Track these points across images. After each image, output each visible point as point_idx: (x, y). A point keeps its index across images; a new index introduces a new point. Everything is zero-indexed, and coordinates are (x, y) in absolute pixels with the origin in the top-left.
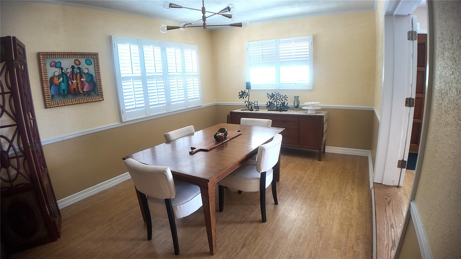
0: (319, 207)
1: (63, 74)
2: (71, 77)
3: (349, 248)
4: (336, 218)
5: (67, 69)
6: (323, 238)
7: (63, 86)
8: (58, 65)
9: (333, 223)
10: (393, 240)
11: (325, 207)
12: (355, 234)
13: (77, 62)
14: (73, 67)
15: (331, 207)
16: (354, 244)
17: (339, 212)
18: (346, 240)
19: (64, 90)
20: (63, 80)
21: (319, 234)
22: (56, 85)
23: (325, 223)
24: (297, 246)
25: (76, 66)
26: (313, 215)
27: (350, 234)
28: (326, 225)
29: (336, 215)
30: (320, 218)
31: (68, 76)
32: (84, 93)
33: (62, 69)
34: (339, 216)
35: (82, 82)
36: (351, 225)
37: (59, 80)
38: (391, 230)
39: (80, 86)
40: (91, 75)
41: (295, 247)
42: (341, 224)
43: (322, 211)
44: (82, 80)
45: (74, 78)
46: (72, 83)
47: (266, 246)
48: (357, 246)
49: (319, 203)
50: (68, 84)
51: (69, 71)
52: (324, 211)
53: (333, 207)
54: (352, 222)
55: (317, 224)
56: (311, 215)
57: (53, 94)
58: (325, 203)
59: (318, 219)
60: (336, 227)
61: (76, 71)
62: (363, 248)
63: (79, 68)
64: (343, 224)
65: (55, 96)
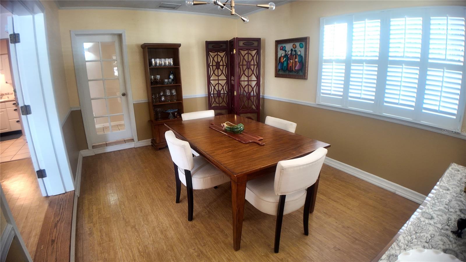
0: (146, 246)
1: (286, 55)
2: (290, 58)
3: (97, 223)
4: (120, 244)
5: (288, 51)
6: (122, 219)
7: (285, 64)
8: (284, 48)
9: (120, 237)
10: (56, 228)
11: (139, 251)
12: (94, 237)
13: (294, 46)
14: (292, 50)
15: (133, 256)
16: (94, 228)
17: (119, 254)
18: (101, 227)
19: (285, 67)
20: (286, 59)
21: (127, 220)
22: (282, 63)
23: (127, 232)
24: (137, 204)
25: (293, 49)
26: (145, 233)
27: (99, 235)
28: (126, 231)
29: (121, 248)
30: (136, 234)
31: (289, 56)
32: (295, 71)
33: (286, 51)
34: (117, 248)
35: (296, 62)
36: (100, 244)
37: (284, 59)
38: (55, 237)
39: (294, 65)
40: (302, 57)
41: (137, 203)
42: (111, 240)
43: (139, 243)
44: (296, 60)
45: (292, 59)
46: (290, 62)
47: (157, 194)
48: (90, 228)
49: (151, 253)
50: (288, 62)
51: (290, 53)
52: (138, 244)
53: (130, 256)
54: (100, 249)
55: (134, 227)
56: (148, 232)
57: (279, 69)
58: (143, 257)
59: (138, 232)
60: (115, 234)
61: (294, 53)
62: (85, 228)
63: (295, 51)
64: (110, 241)
65: (280, 71)
